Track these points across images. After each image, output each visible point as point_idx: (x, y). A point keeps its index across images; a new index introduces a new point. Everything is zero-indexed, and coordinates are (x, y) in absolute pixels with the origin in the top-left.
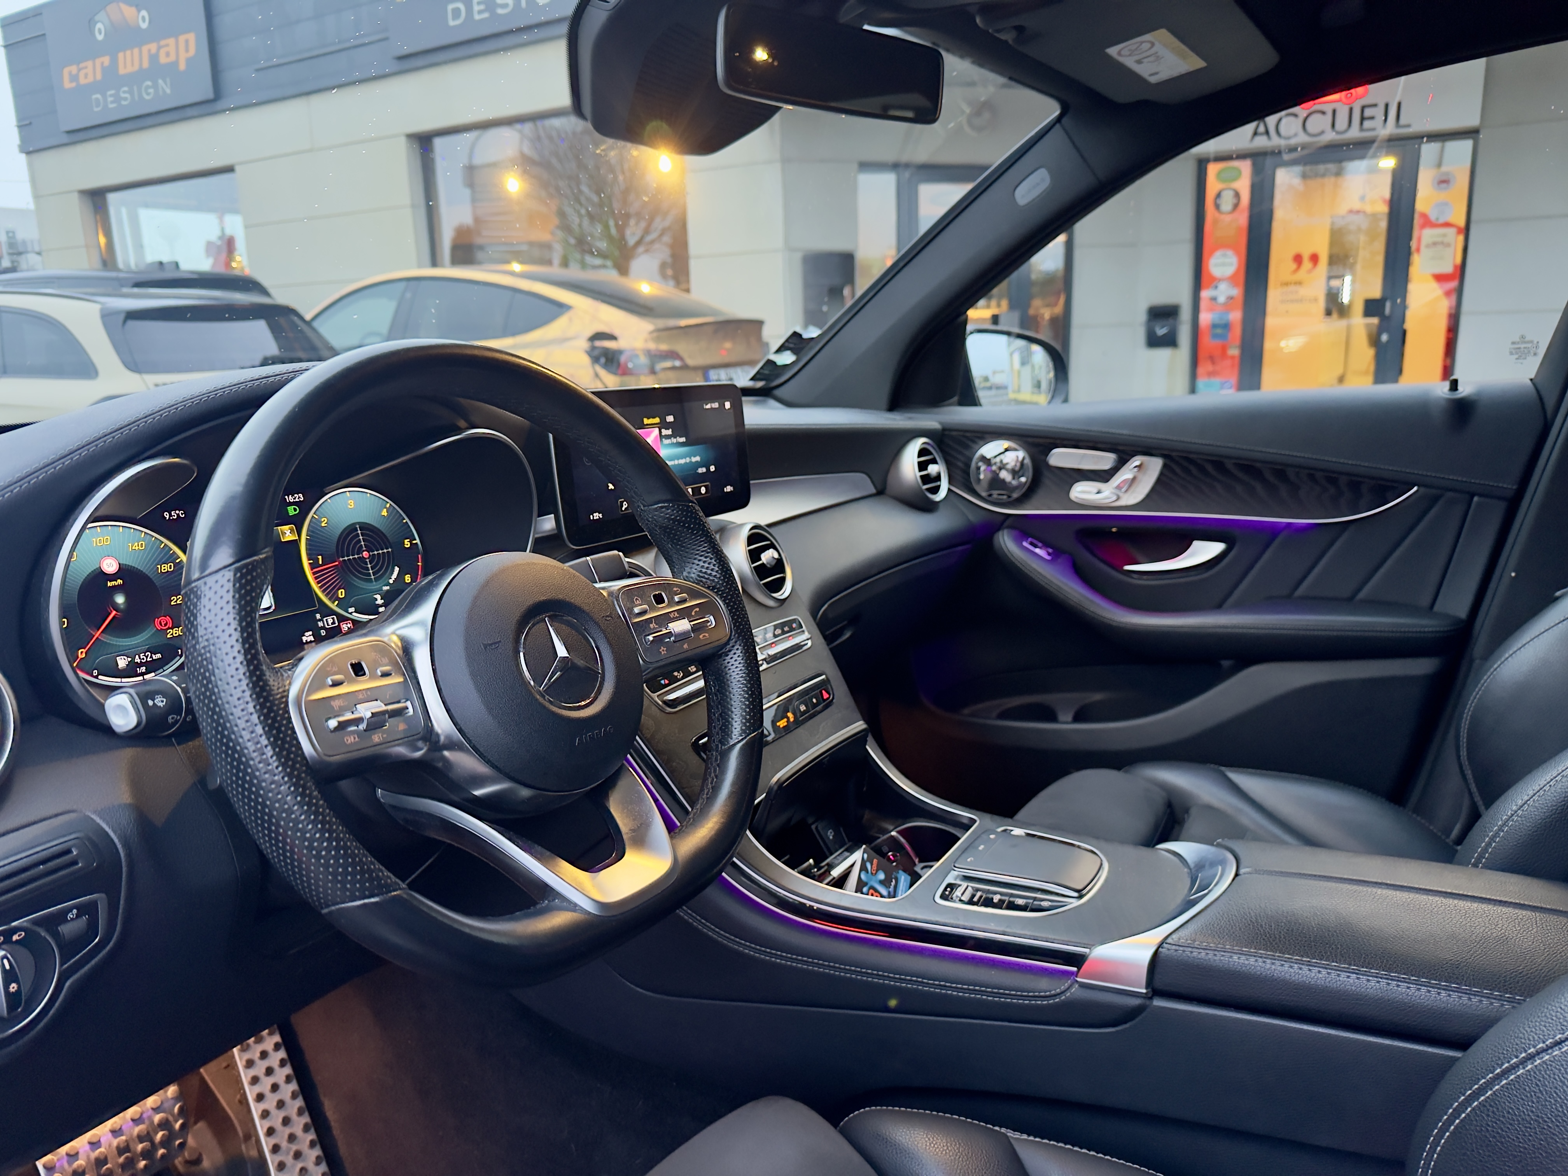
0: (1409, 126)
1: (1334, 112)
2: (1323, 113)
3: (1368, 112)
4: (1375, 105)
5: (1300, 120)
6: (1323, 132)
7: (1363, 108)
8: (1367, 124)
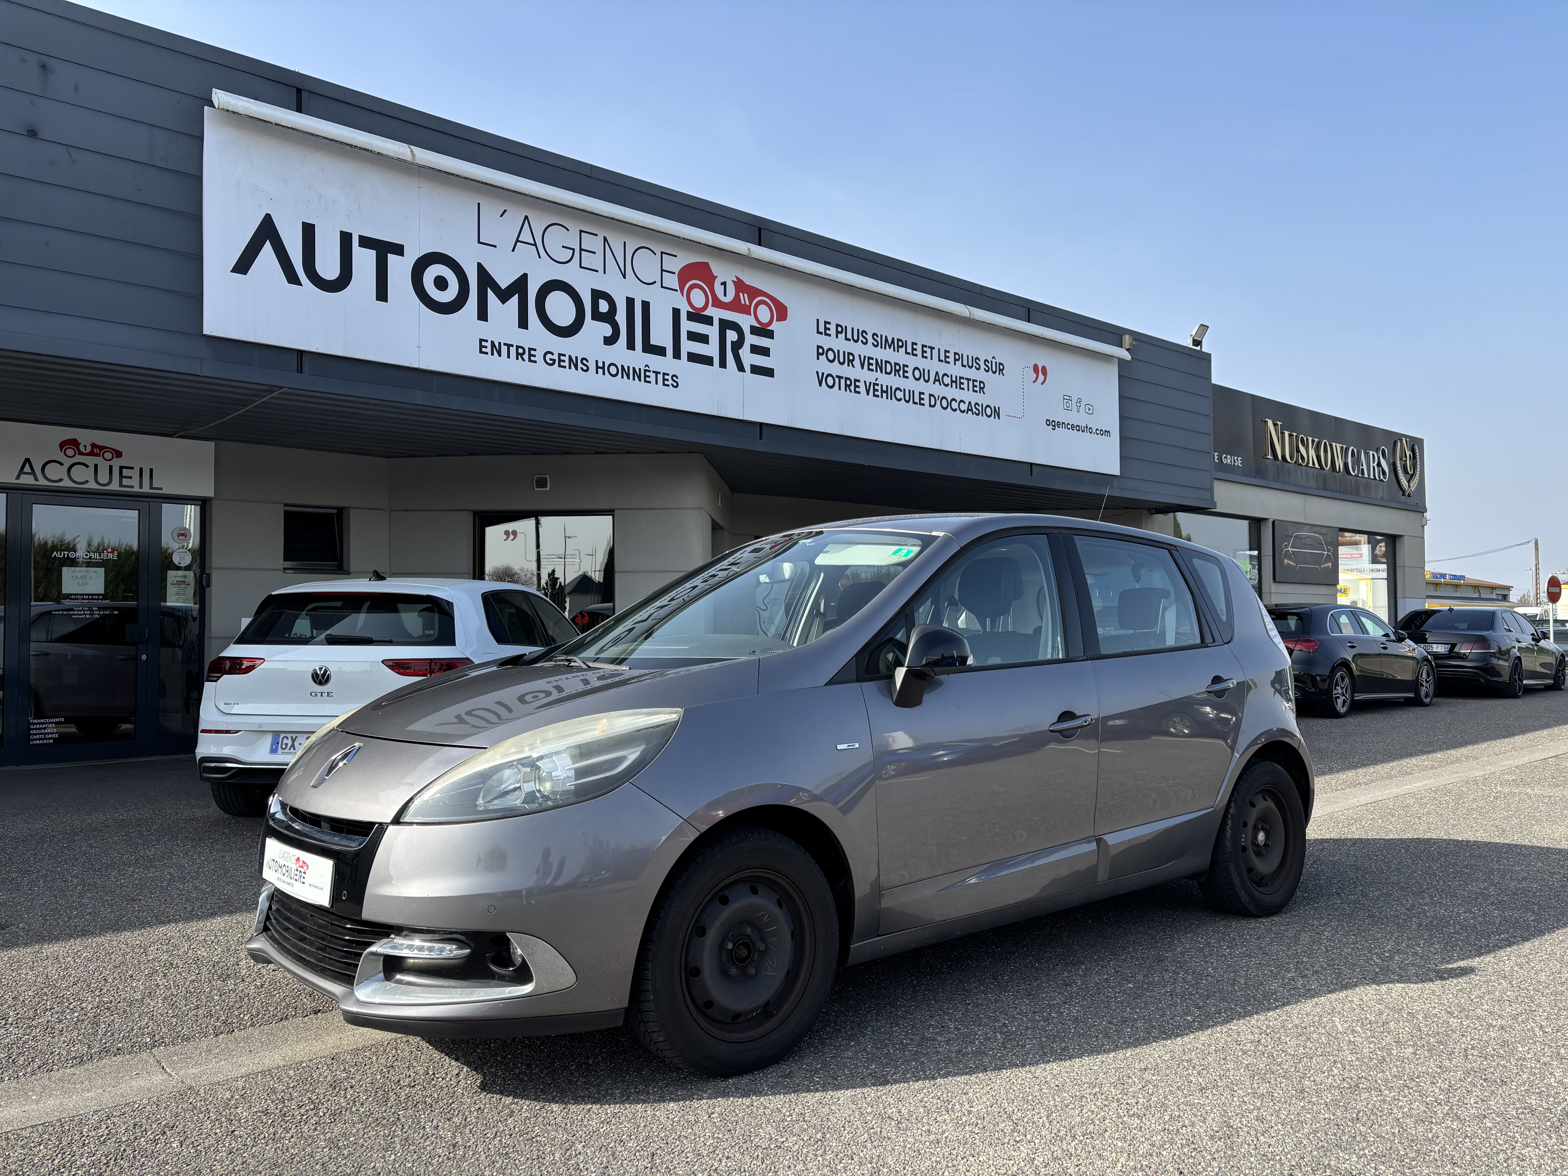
0: (161, 489)
1: (96, 466)
2: (87, 466)
3: (126, 472)
4: (132, 468)
5: (66, 467)
6: (87, 482)
7: (121, 468)
8: (125, 482)
